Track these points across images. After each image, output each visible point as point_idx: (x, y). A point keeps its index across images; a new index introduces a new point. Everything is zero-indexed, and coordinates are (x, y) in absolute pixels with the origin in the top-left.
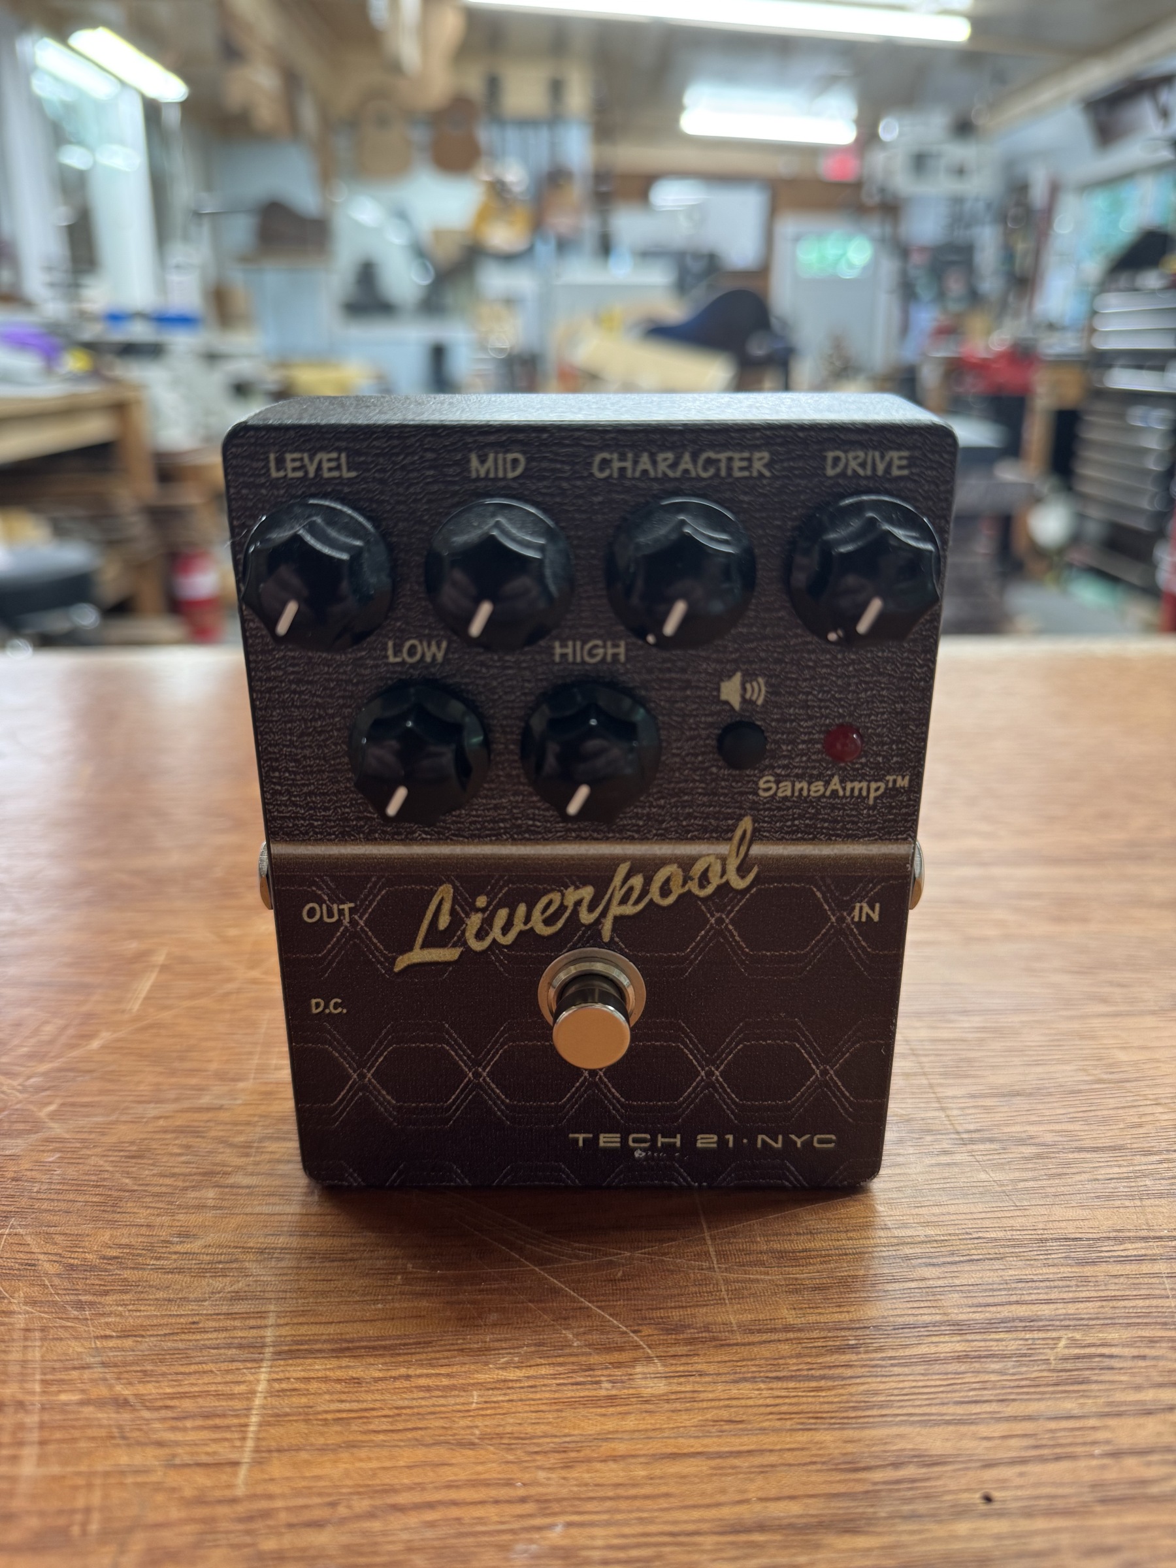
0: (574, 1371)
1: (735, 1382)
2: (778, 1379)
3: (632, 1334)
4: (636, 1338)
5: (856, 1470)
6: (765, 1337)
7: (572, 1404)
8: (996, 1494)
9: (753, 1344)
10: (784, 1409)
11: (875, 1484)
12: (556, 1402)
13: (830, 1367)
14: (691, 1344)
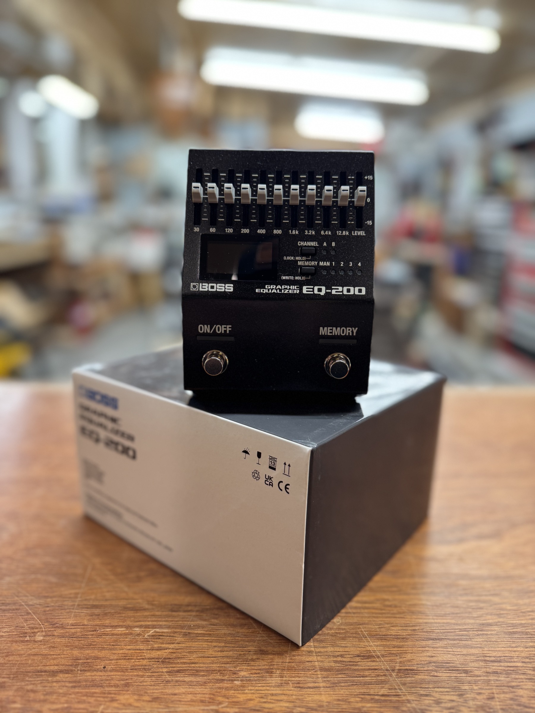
0: (21, 634)
1: (61, 638)
2: (72, 637)
3: (42, 625)
4: (42, 626)
5: (77, 660)
6: (76, 627)
7: (16, 642)
8: (107, 667)
9: (71, 629)
10: (69, 645)
11: (79, 663)
12: (12, 641)
13: (87, 635)
14: (56, 628)
